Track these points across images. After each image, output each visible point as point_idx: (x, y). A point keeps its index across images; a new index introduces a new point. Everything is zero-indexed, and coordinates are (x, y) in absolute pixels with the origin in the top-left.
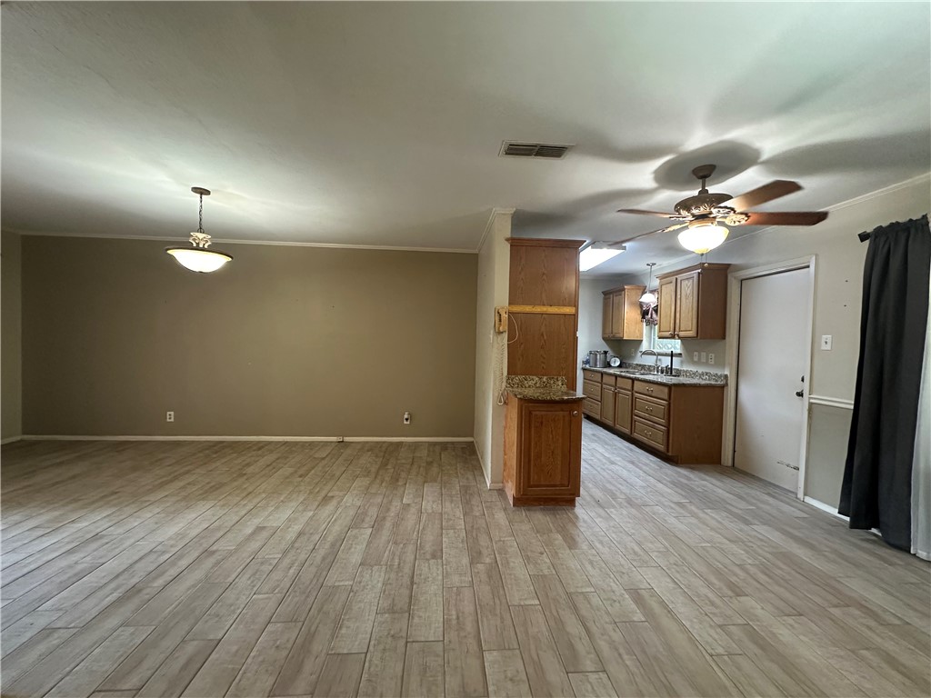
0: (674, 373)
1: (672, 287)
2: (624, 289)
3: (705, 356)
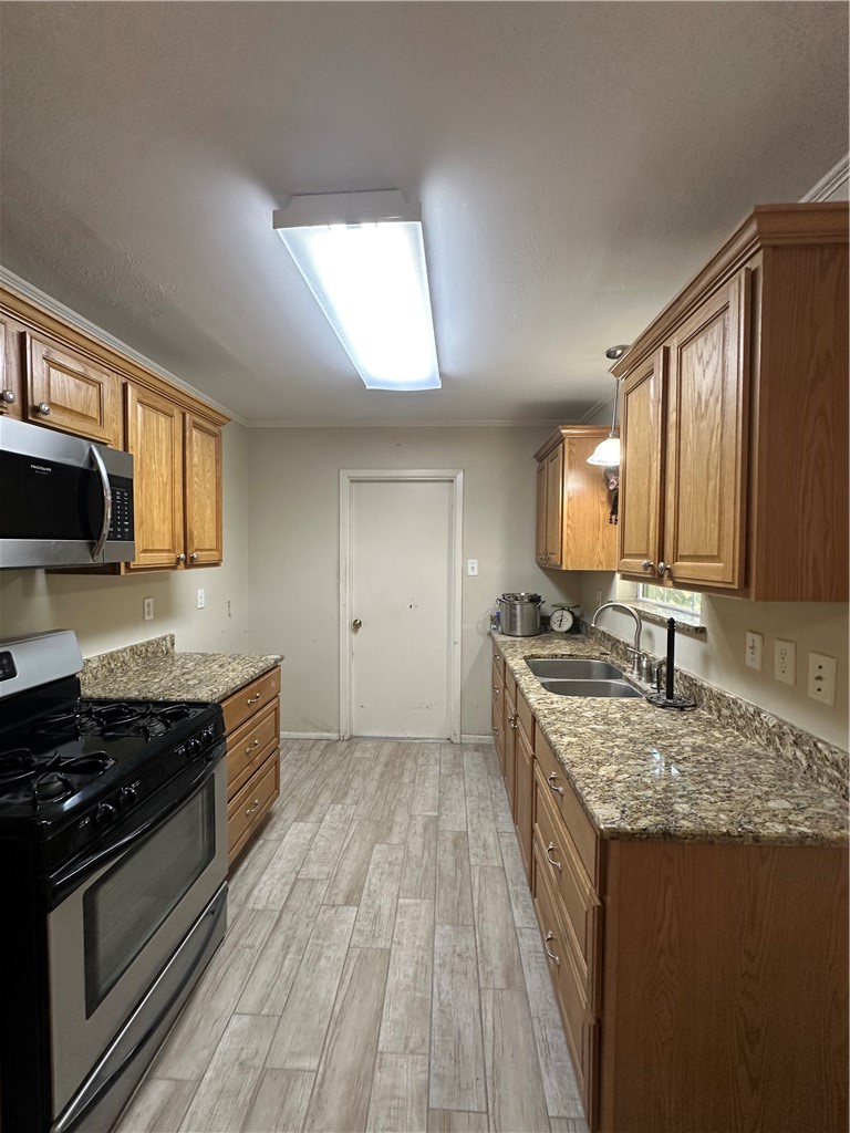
0: (679, 691)
2: (562, 439)
3: (790, 659)
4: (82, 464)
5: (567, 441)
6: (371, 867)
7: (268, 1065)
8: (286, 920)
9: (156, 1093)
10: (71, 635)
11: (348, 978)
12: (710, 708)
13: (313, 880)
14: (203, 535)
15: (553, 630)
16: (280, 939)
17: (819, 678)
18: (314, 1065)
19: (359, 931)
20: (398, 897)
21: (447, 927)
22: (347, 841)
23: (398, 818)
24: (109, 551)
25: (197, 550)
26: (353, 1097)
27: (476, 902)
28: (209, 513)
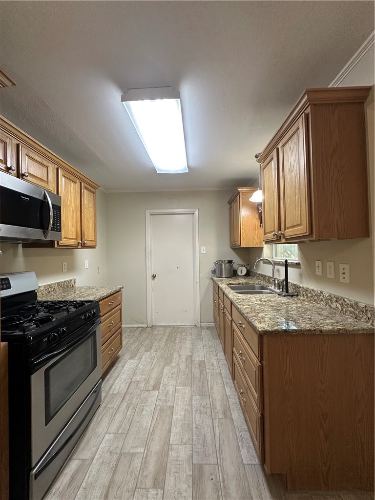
0: (291, 290)
1: (273, 164)
2: (239, 193)
3: (332, 269)
4: (41, 198)
5: (241, 194)
6: (164, 375)
7: (122, 452)
8: (127, 397)
9: (73, 465)
10: (33, 274)
11: (155, 417)
12: (303, 295)
13: (138, 381)
14: (89, 234)
15: (238, 275)
16: (125, 404)
17: (344, 273)
18: (142, 451)
19: (159, 399)
20: (176, 386)
21: (198, 396)
22: (153, 366)
23: (175, 356)
24: (51, 236)
25: (86, 240)
26: (160, 461)
27: (210, 386)
28: (91, 225)
